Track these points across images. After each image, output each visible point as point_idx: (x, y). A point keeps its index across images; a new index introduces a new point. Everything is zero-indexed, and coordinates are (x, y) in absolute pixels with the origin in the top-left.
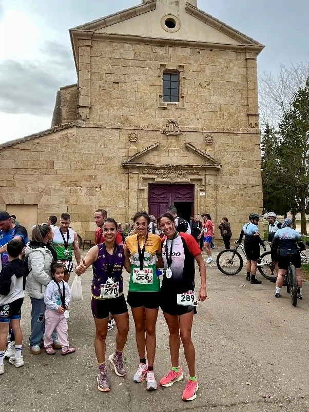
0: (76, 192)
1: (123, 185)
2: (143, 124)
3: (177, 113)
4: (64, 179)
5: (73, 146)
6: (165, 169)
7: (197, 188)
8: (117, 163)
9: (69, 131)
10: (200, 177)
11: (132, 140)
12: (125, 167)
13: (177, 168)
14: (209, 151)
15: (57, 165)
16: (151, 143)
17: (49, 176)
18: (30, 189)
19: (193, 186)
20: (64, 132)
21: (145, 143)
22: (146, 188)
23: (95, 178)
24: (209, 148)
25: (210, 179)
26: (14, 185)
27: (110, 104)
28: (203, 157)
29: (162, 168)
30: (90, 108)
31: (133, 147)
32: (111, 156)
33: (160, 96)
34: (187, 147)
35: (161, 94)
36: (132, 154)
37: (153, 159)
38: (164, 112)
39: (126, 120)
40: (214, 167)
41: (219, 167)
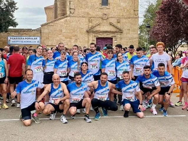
0: (70, 41)
1: (87, 38)
2: (94, 15)
3: (107, 10)
4: (66, 36)
5: (69, 24)
6: (102, 32)
7: (114, 39)
8: (85, 30)
9: (67, 18)
10: (115, 35)
11: (90, 21)
12: (88, 32)
13: (106, 32)
14: (119, 25)
15: (64, 31)
16: (97, 22)
17: (61, 35)
18: (54, 40)
19: (112, 38)
20: (65, 19)
21: (95, 23)
22: (95, 39)
23: (77, 36)
24: (119, 24)
25: (119, 36)
26: (48, 38)
27: (82, 7)
28: (116, 27)
29: (101, 32)
30: (74, 9)
31: (90, 24)
32: (82, 27)
33: (101, 4)
34: (110, 24)
35: (101, 3)
36: (90, 27)
37: (97, 28)
38: (102, 10)
39: (88, 14)
40: (120, 31)
41: (122, 31)
